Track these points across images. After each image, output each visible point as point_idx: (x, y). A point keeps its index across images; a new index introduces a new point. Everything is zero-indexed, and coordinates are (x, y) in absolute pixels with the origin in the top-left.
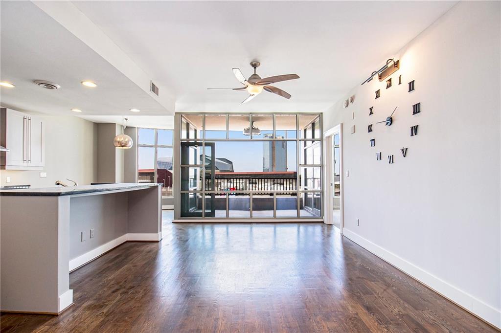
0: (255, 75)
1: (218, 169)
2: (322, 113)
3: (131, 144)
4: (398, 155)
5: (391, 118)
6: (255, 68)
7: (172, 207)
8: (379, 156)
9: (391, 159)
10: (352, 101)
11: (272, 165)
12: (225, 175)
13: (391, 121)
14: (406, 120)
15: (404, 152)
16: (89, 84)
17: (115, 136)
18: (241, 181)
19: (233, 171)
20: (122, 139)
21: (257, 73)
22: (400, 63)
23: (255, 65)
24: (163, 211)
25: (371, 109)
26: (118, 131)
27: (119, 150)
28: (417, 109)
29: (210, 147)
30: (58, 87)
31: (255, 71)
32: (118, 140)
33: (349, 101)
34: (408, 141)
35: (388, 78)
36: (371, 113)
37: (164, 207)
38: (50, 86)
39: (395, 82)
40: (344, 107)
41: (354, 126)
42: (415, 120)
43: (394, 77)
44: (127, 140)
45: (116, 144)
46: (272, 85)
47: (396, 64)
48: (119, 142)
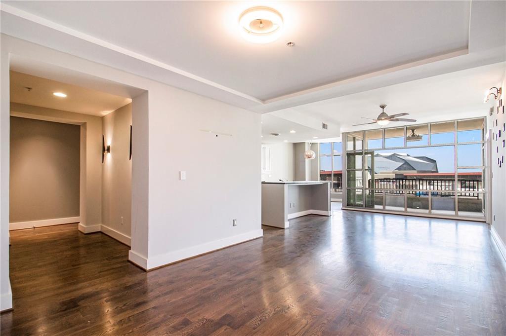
0: (383, 113)
1: (415, 170)
2: (486, 117)
3: (314, 156)
5: (500, 132)
7: (341, 200)
9: (500, 163)
10: (492, 111)
12: (425, 176)
15: (503, 158)
16: (293, 132)
17: (305, 151)
18: (447, 184)
19: (437, 172)
20: (309, 153)
21: (384, 112)
22: (502, 90)
23: (383, 107)
24: (331, 203)
25: (496, 121)
26: (307, 147)
27: (307, 160)
28: (504, 127)
29: (370, 155)
30: (280, 134)
31: (383, 111)
32: (307, 154)
35: (499, 100)
37: (332, 200)
38: (276, 135)
39: (501, 103)
41: (493, 134)
43: (501, 98)
44: (312, 154)
45: (306, 157)
48: (307, 155)
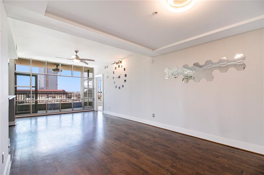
2: (94, 68)
4: (121, 87)
5: (119, 76)
6: (76, 53)
8: (116, 87)
9: (119, 88)
10: (107, 67)
11: (46, 86)
13: (119, 77)
14: (123, 78)
15: (123, 86)
21: (77, 55)
22: (122, 62)
25: (114, 72)
28: (126, 75)
29: (35, 77)
33: (106, 67)
34: (124, 83)
35: (119, 65)
36: (114, 73)
39: (120, 66)
40: (104, 68)
41: (108, 76)
42: (125, 78)
43: (120, 65)
46: (85, 61)
47: (121, 62)
